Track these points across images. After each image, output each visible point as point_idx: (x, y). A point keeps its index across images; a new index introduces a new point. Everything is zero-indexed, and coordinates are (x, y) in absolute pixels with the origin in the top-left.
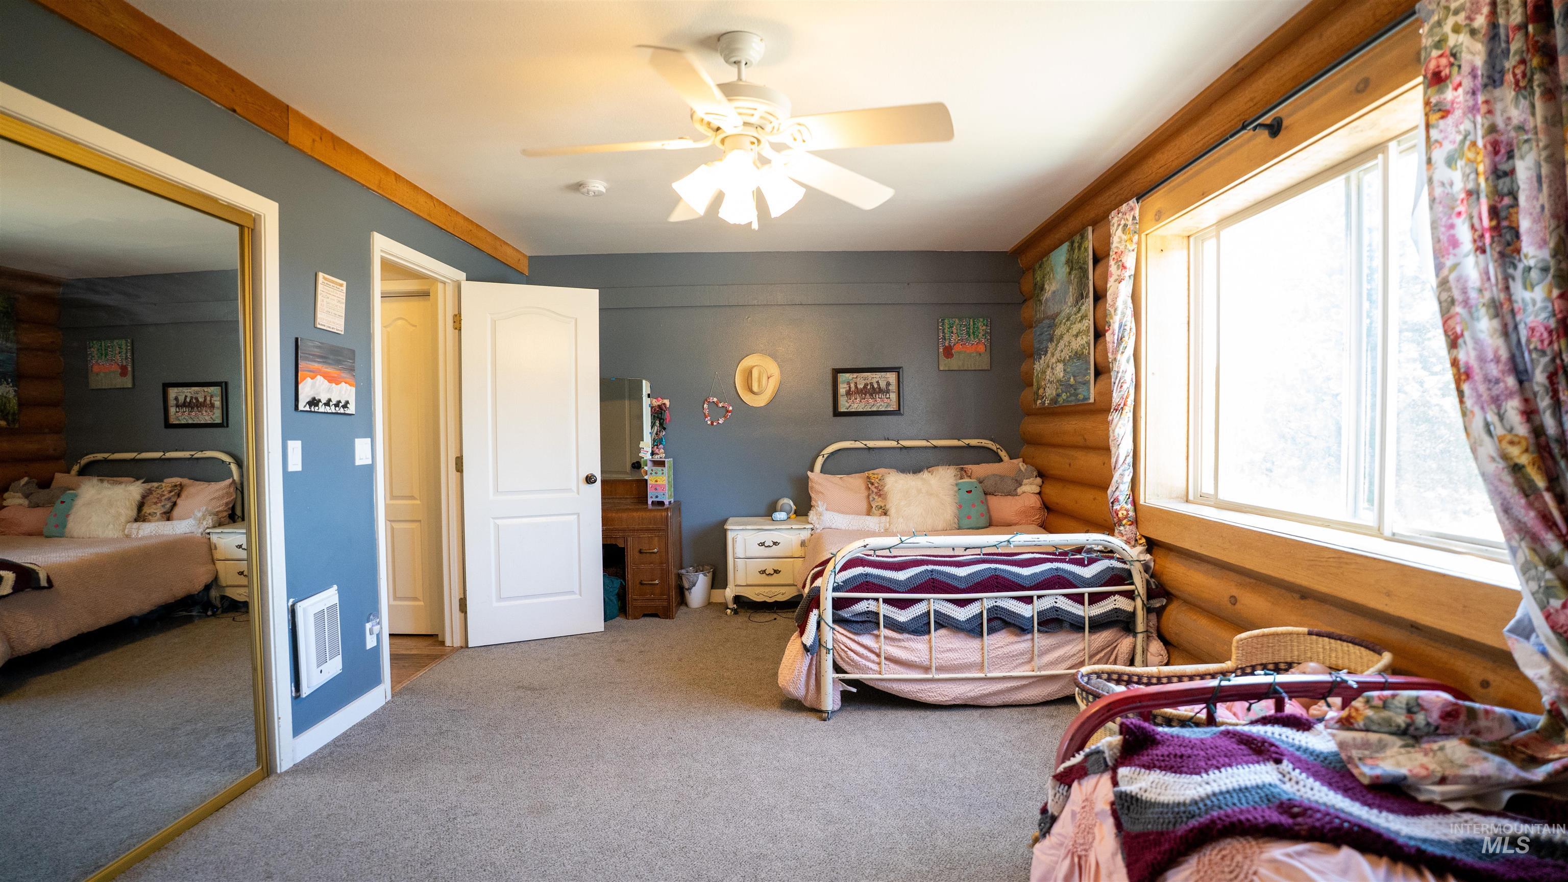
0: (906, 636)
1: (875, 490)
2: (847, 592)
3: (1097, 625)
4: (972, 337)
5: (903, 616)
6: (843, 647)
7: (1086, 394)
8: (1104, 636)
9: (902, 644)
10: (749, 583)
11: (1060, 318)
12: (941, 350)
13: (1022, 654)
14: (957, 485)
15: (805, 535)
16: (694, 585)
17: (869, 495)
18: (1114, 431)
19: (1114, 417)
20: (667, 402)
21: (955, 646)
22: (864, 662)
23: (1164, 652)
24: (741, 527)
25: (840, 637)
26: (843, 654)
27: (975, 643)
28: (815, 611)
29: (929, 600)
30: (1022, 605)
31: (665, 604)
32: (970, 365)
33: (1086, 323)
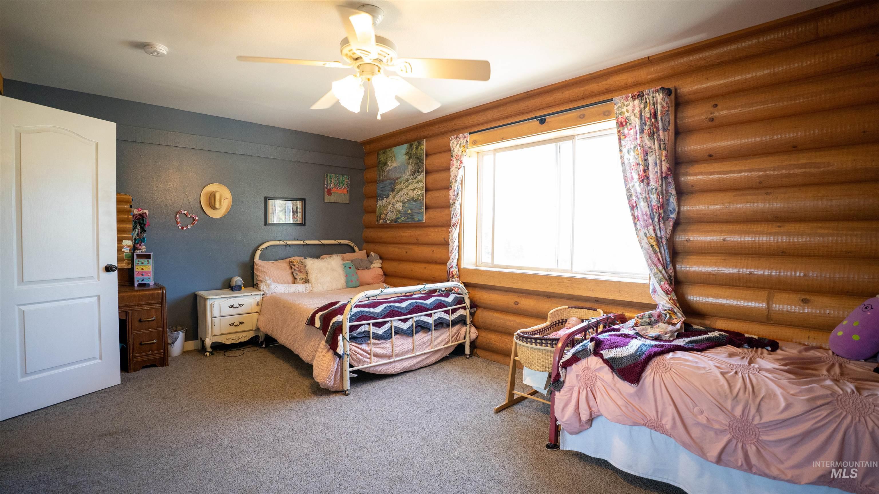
0: (382, 341)
1: (297, 269)
2: (354, 322)
3: (455, 323)
4: (341, 185)
5: (380, 331)
6: (354, 352)
7: (420, 218)
8: (457, 327)
9: (380, 346)
10: (223, 332)
11: (400, 180)
12: (326, 191)
13: (428, 341)
14: (343, 264)
15: (259, 298)
16: (176, 340)
17: (292, 273)
18: (452, 236)
19: (452, 229)
20: (147, 212)
21: (402, 343)
22: (364, 359)
23: (476, 331)
24: (218, 297)
25: (353, 348)
26: (354, 356)
27: (410, 340)
28: (341, 335)
29: (391, 321)
30: (428, 318)
31: (162, 356)
32: (340, 200)
33: (420, 185)
